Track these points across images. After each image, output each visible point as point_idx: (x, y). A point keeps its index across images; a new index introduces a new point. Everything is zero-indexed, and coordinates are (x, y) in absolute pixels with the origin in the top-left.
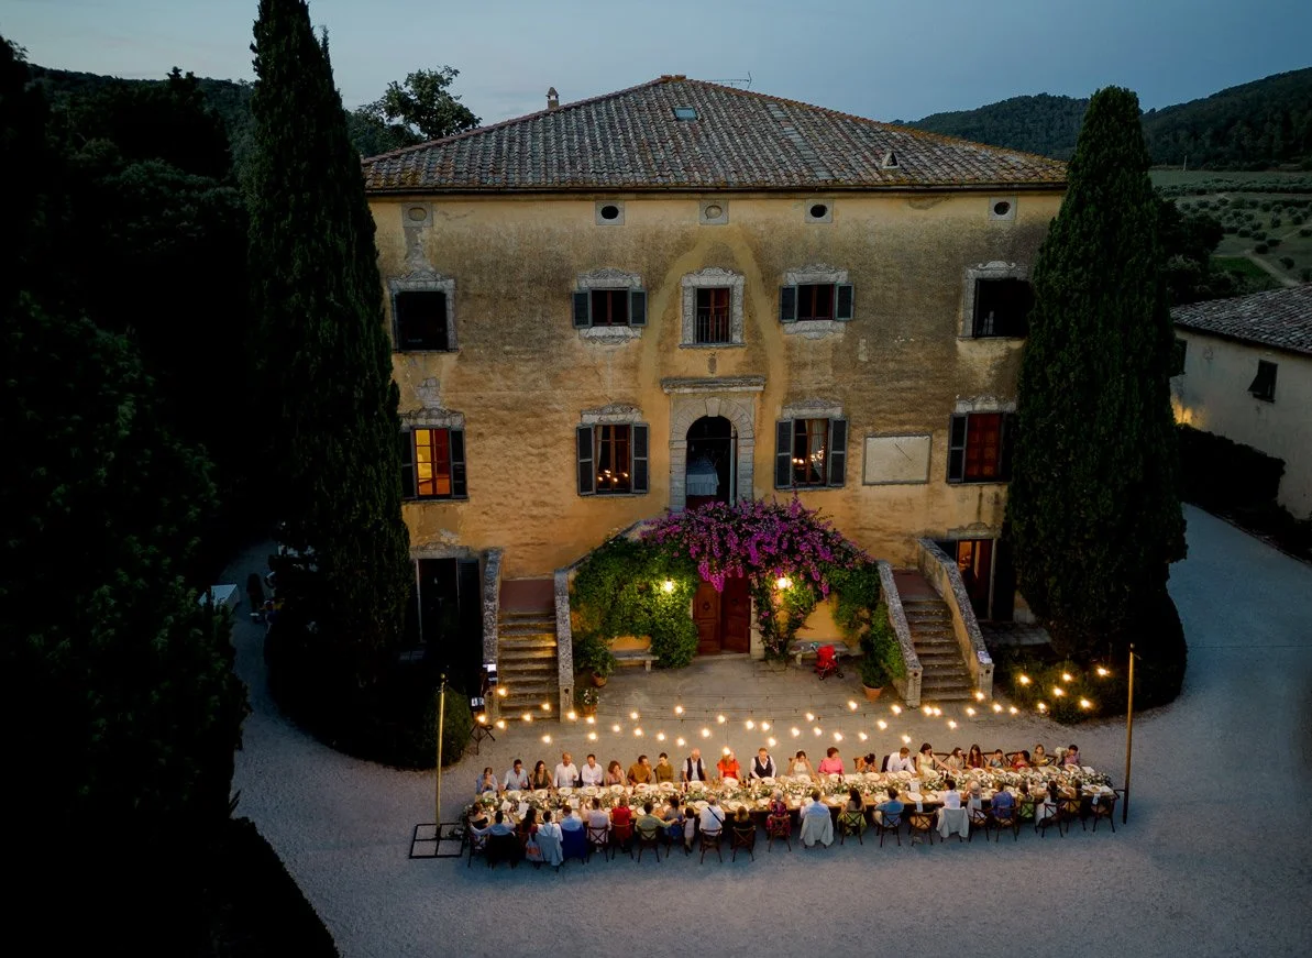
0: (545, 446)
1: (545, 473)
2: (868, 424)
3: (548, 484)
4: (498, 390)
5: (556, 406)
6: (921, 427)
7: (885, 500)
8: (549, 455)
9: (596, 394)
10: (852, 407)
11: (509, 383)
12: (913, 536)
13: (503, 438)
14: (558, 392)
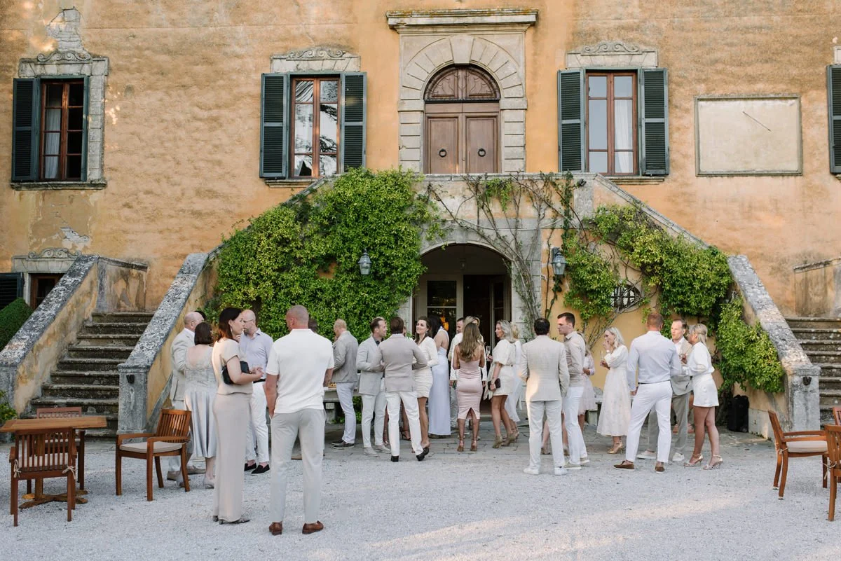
0: (218, 107)
1: (216, 146)
2: (699, 81)
3: (219, 163)
4: (159, 26)
5: (238, 49)
6: (781, 87)
7: (734, 201)
8: (222, 120)
9: (295, 32)
10: (671, 55)
11: (174, 16)
12: (784, 261)
13: (160, 94)
14: (240, 28)
